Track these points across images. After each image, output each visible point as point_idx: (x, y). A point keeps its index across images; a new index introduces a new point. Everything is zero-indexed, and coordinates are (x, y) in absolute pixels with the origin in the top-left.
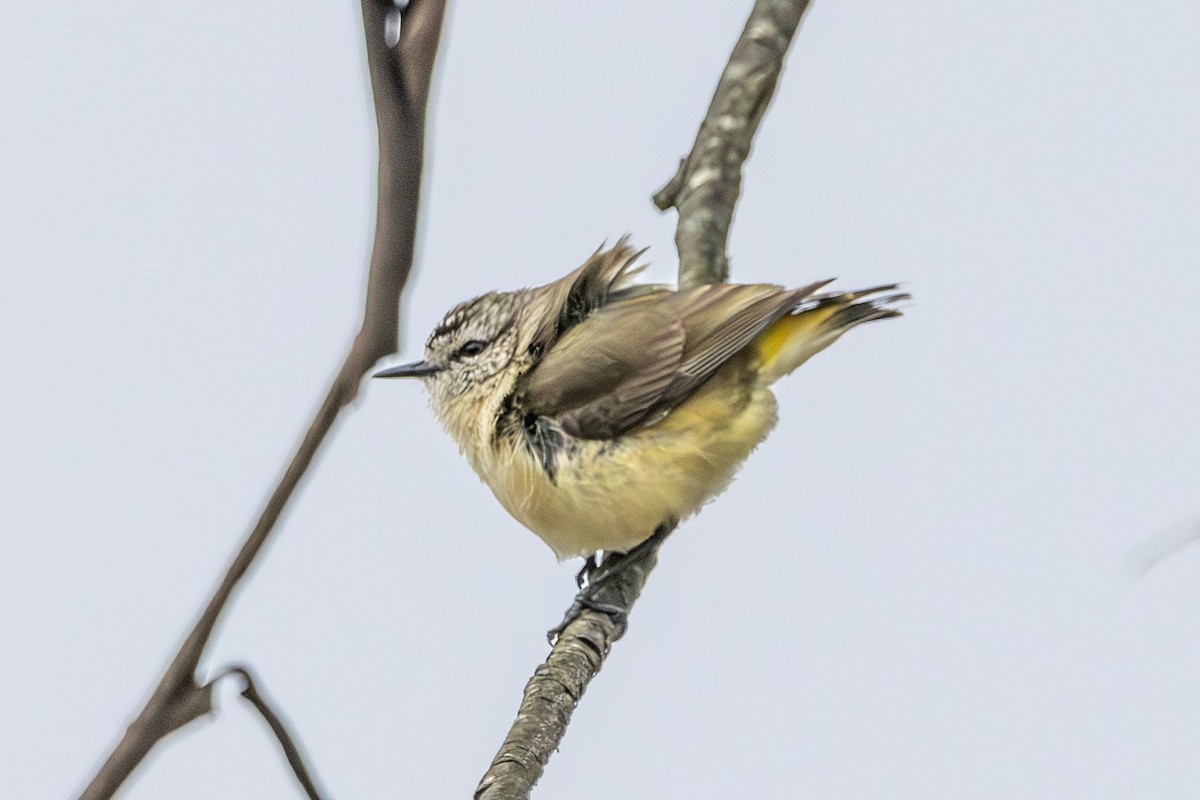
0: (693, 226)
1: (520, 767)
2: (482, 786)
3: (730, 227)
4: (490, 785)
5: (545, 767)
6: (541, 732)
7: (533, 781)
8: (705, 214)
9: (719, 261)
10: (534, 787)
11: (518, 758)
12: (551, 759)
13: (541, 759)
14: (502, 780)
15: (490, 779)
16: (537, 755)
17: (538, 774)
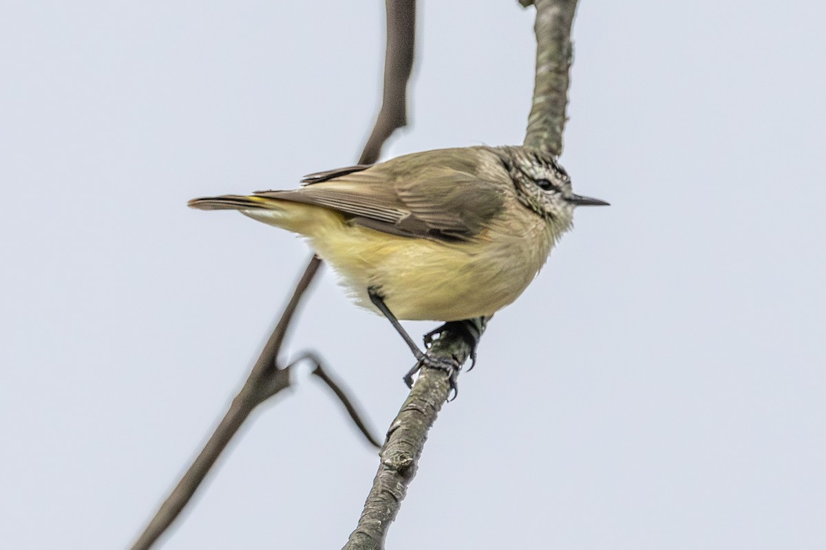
0: (547, 18)
1: (420, 413)
2: (392, 428)
3: (573, 19)
4: (399, 427)
5: (439, 414)
6: (436, 388)
7: (430, 424)
8: (555, 10)
9: (565, 44)
10: (431, 428)
11: (419, 407)
12: (443, 407)
13: (435, 408)
14: (407, 424)
15: (398, 423)
16: (433, 405)
17: (434, 417)
